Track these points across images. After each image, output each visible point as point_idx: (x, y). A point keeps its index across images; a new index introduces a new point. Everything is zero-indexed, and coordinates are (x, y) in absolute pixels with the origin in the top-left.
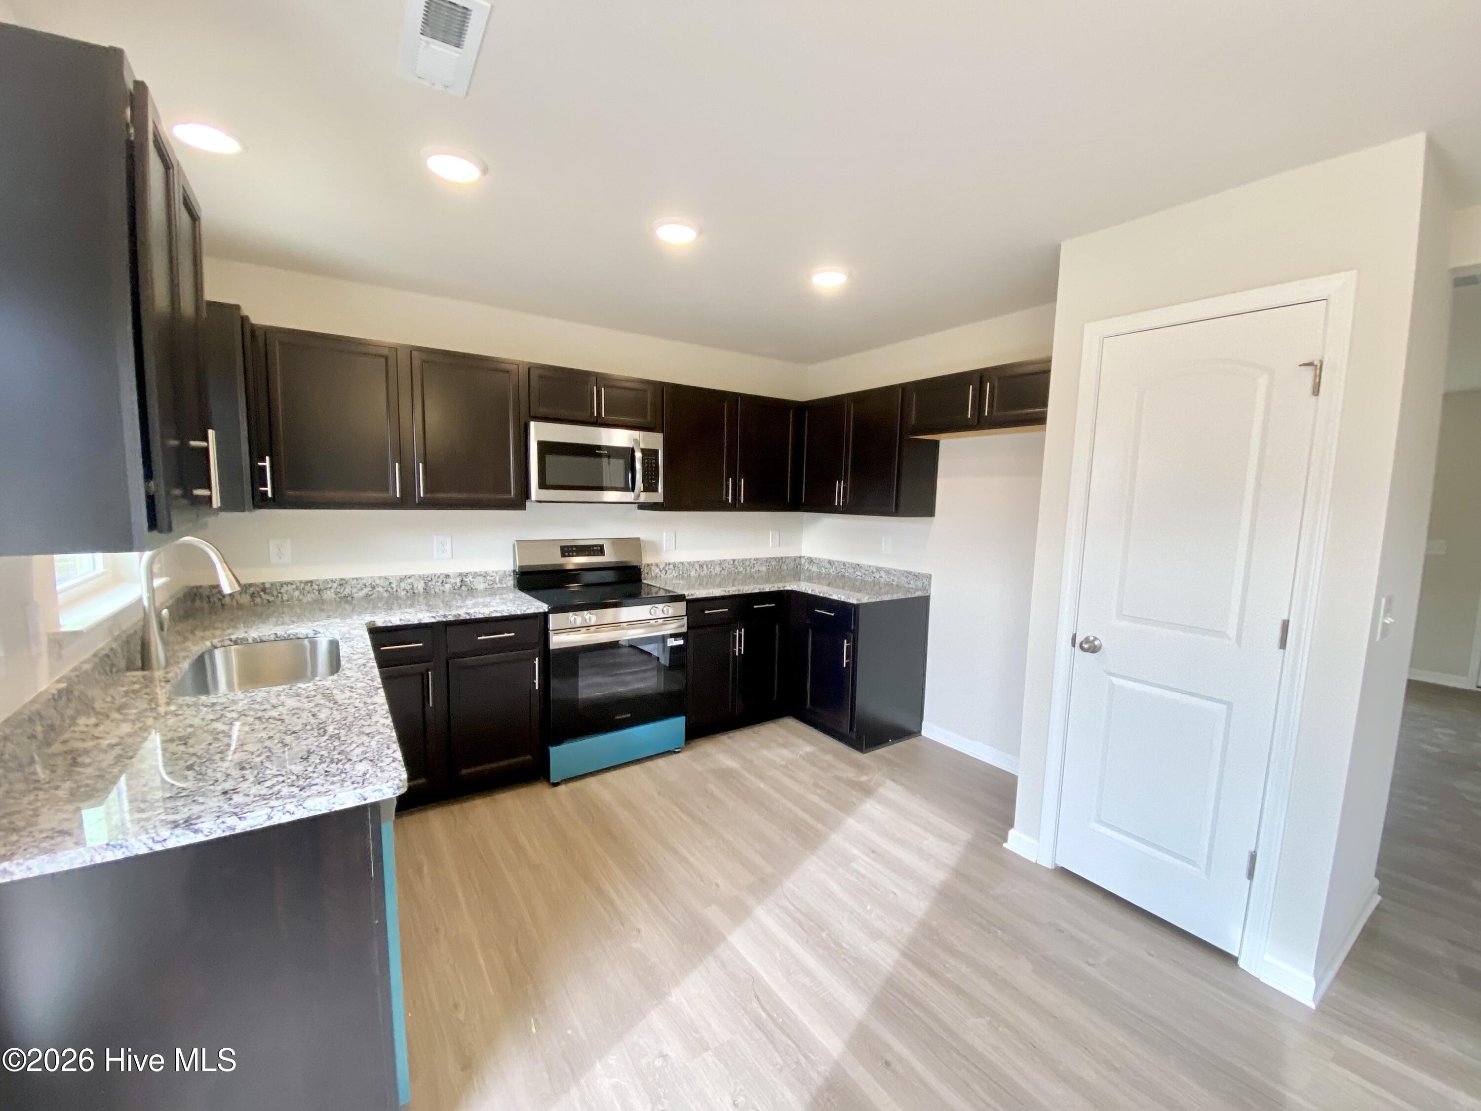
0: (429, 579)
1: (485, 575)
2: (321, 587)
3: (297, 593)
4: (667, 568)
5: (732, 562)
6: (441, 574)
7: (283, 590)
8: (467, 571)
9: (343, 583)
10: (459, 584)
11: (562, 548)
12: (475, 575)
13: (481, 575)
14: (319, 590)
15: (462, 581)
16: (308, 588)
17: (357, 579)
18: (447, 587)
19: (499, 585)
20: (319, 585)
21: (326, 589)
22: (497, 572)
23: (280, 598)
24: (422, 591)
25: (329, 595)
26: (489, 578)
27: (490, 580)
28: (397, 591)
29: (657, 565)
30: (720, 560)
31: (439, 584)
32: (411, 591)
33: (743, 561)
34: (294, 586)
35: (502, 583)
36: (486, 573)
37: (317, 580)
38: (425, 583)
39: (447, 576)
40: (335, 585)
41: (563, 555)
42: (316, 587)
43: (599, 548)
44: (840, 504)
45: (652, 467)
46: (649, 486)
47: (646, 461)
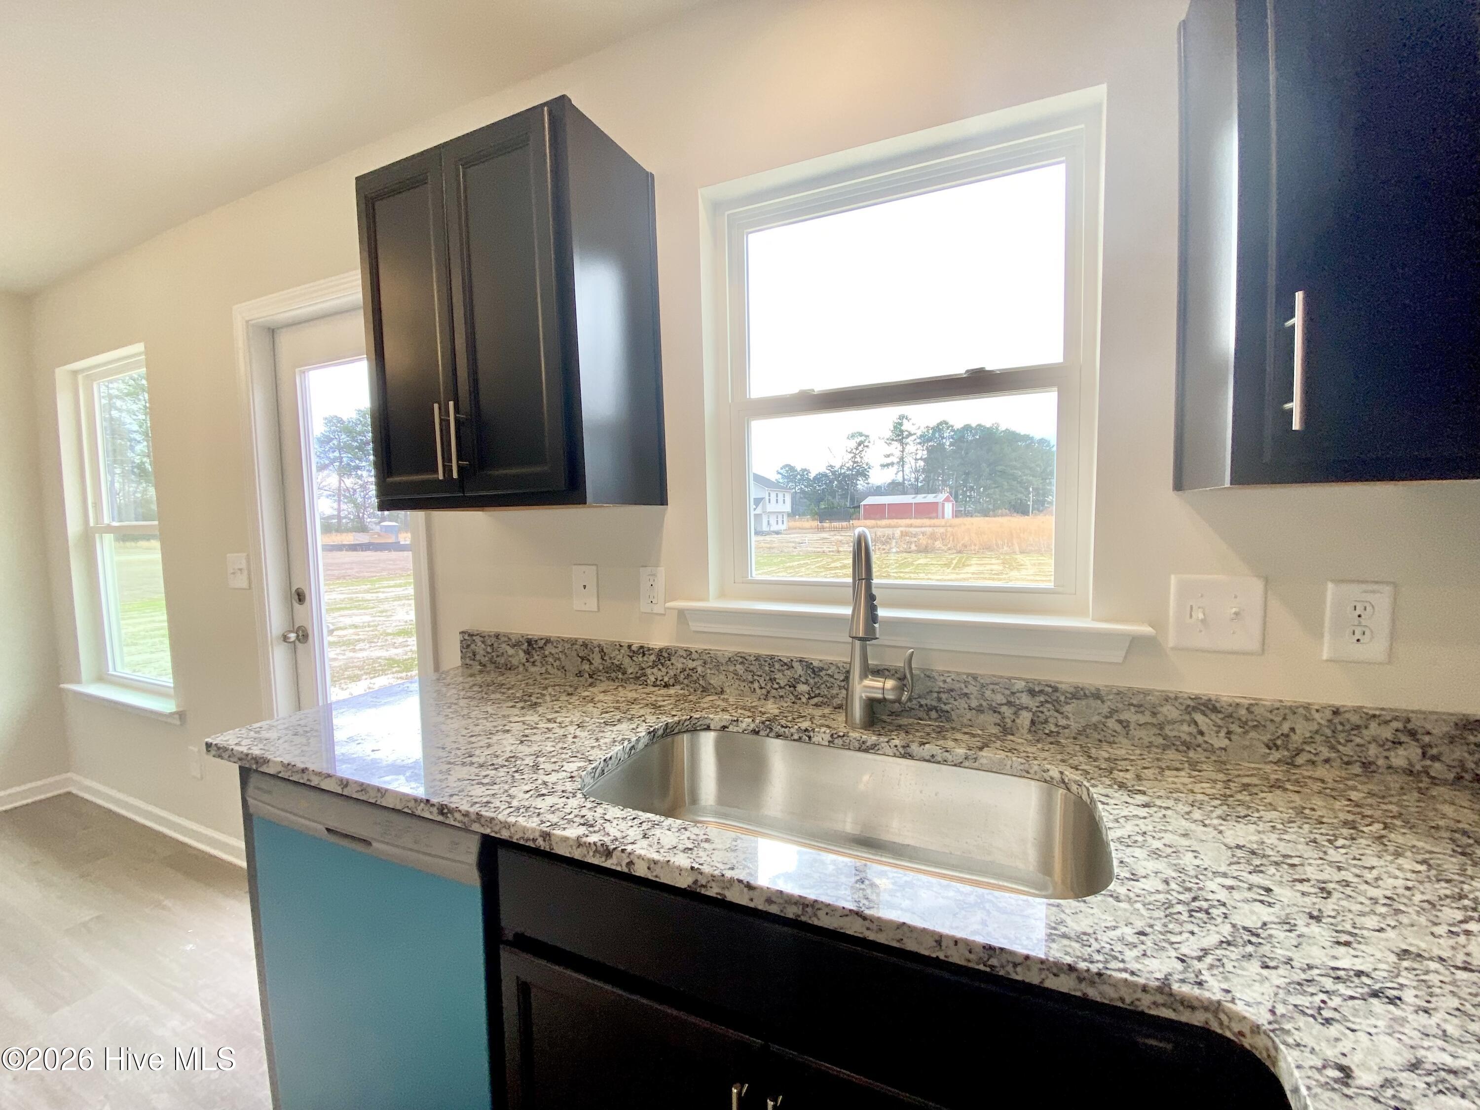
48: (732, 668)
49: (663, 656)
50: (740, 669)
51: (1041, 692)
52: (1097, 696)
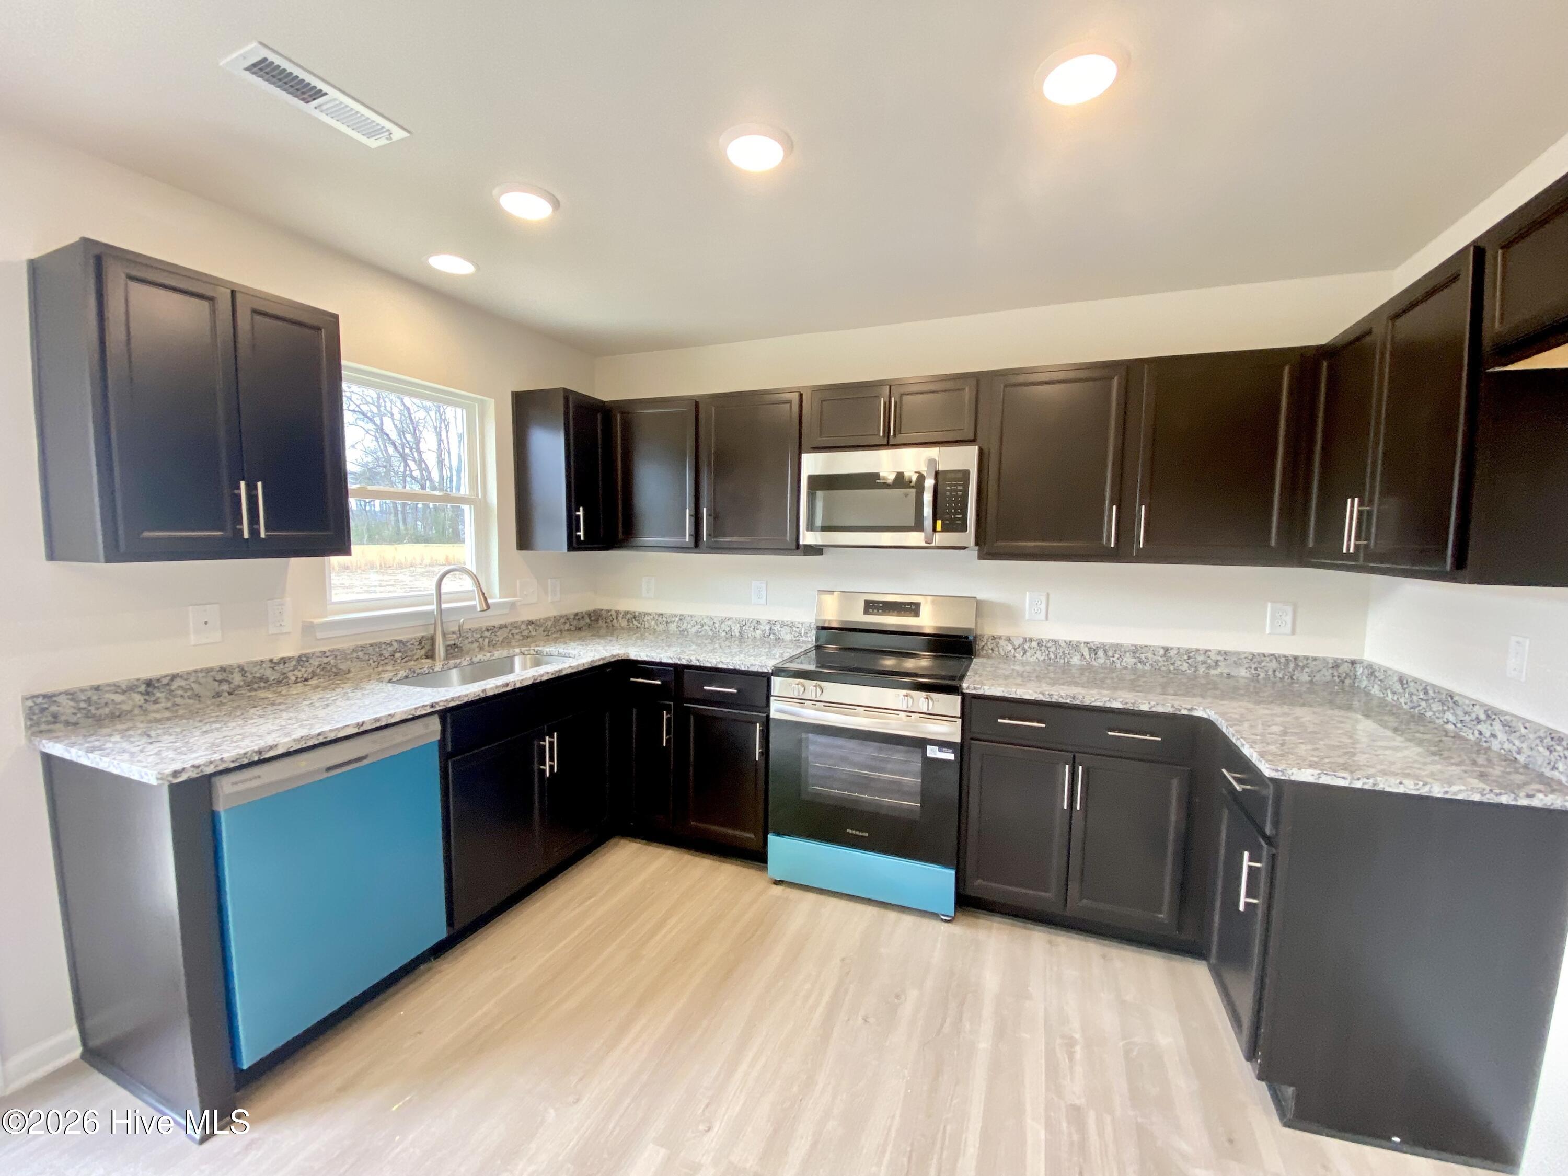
0: (744, 623)
1: (791, 625)
2: (668, 620)
4: (1026, 647)
5: (1162, 652)
6: (754, 620)
7: (645, 620)
8: (775, 619)
9: (682, 618)
10: (768, 632)
11: (867, 603)
12: (783, 624)
13: (787, 625)
15: (770, 629)
16: (660, 619)
17: (691, 616)
18: (758, 632)
19: (804, 639)
20: (666, 618)
21: (671, 622)
22: (802, 624)
23: (643, 626)
24: (737, 634)
25: (673, 627)
26: (794, 629)
27: (796, 631)
28: (719, 632)
29: (1009, 640)
30: (1136, 646)
31: (751, 629)
32: (729, 634)
33: (1190, 654)
34: (652, 617)
35: (806, 637)
36: (792, 623)
37: (666, 614)
38: (740, 627)
39: (758, 622)
40: (677, 619)
41: (866, 612)
42: (665, 619)
43: (913, 607)
44: (1351, 551)
45: (957, 496)
46: (955, 524)
47: (948, 488)
48: (355, 655)
49: (302, 660)
50: (360, 654)
51: (491, 629)
52: (506, 626)
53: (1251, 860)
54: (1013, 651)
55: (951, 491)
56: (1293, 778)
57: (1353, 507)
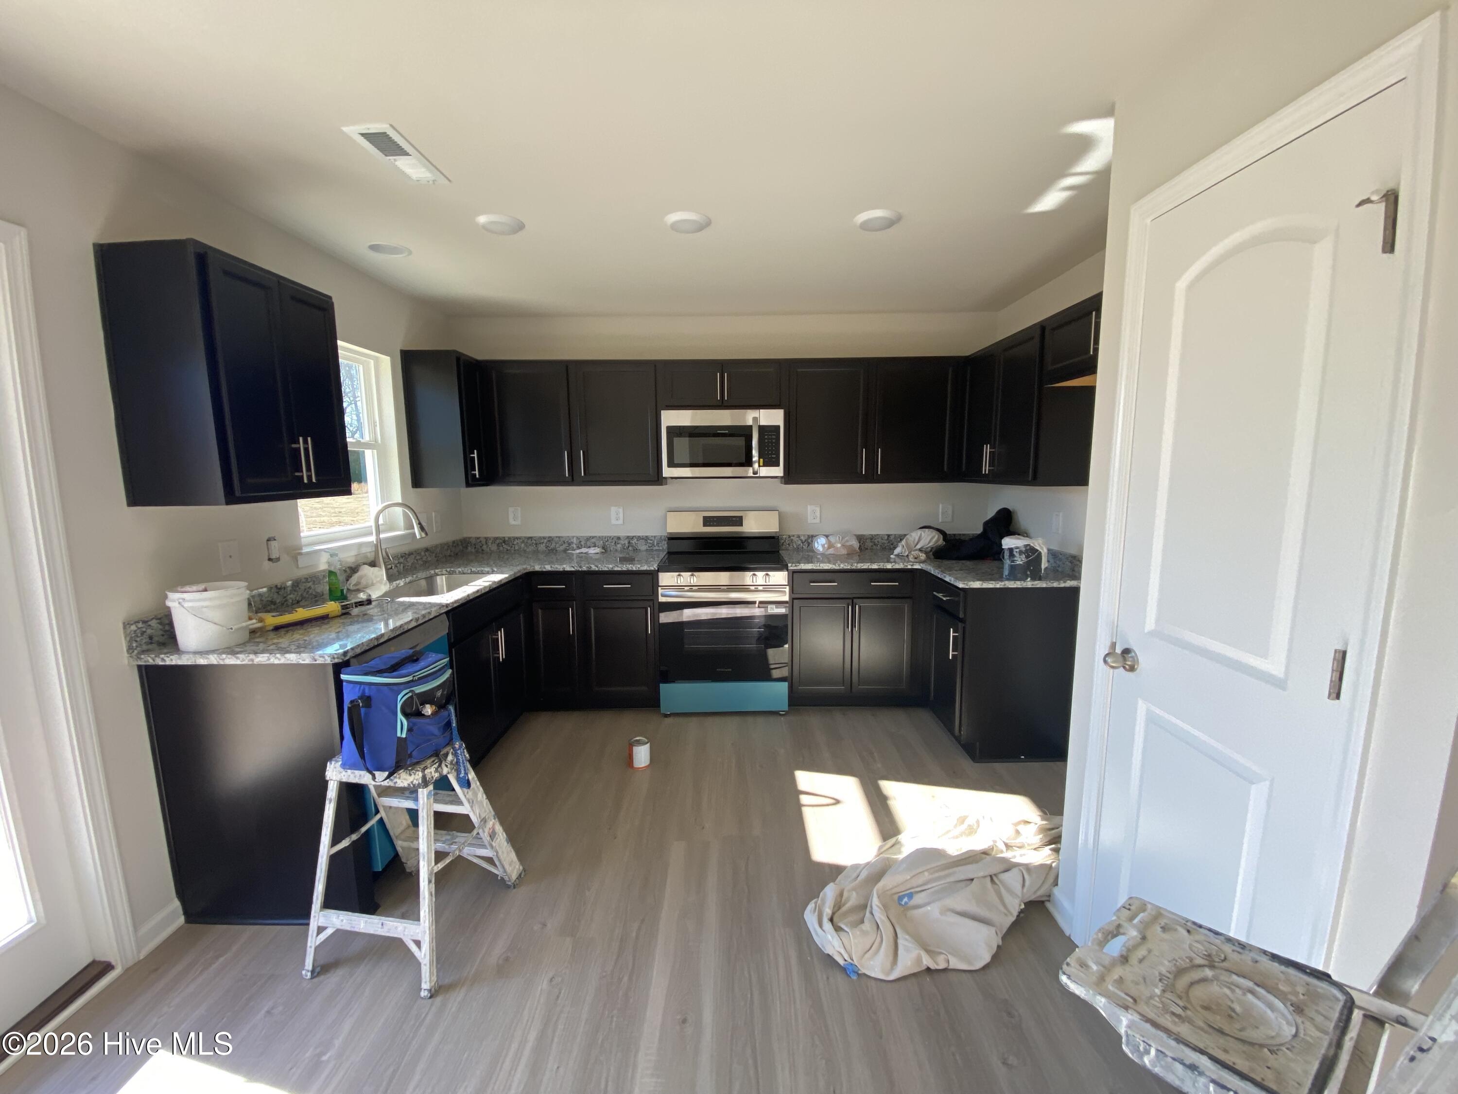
0: (606, 540)
1: (646, 539)
2: (537, 541)
3: (523, 545)
5: (886, 537)
6: (615, 536)
7: (515, 543)
8: (633, 535)
9: (550, 539)
10: (627, 545)
11: (705, 518)
12: (639, 538)
13: (642, 539)
14: (536, 544)
15: (629, 543)
16: (529, 542)
17: (559, 537)
18: (619, 546)
19: (657, 548)
21: (540, 543)
22: (655, 537)
23: (513, 548)
25: (542, 547)
26: (649, 541)
27: (650, 543)
29: (799, 537)
30: (872, 535)
31: (613, 544)
34: (521, 540)
35: (659, 546)
36: (646, 536)
37: (535, 537)
38: (604, 542)
39: (619, 538)
40: (546, 541)
41: (705, 525)
42: (534, 542)
43: (738, 519)
44: (987, 473)
45: (772, 443)
46: (770, 460)
47: (766, 437)
52: (412, 554)
53: (953, 633)
54: (802, 544)
55: (768, 439)
56: (971, 587)
57: (987, 449)
